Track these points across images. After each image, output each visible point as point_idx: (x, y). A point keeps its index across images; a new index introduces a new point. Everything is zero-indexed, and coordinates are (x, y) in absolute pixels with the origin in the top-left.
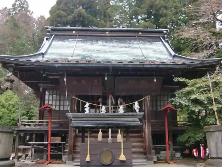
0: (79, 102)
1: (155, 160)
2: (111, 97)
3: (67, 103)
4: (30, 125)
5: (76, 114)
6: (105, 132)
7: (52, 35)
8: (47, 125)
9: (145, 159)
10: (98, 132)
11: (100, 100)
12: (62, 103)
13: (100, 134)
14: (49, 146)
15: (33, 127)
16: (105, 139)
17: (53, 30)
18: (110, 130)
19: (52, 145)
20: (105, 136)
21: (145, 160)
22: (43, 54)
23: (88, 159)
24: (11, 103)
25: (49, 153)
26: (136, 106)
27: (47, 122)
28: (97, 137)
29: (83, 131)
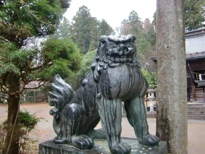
0: (195, 74)
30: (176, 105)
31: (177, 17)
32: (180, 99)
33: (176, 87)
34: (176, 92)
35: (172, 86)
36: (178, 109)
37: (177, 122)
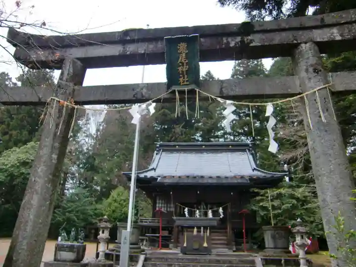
0: (180, 207)
1: (234, 249)
2: (203, 203)
3: (172, 205)
4: (146, 222)
5: (178, 218)
6: (199, 228)
7: (160, 150)
8: (158, 222)
9: (227, 248)
10: (194, 228)
11: (195, 206)
12: (169, 205)
13: (195, 230)
14: (160, 238)
15: (148, 223)
16: (199, 233)
17: (161, 146)
18: (202, 228)
19: (162, 237)
20: (199, 231)
21: (227, 250)
22: (154, 169)
23: (185, 245)
24: (122, 198)
25: (160, 243)
26: (221, 210)
27: (158, 220)
28: (193, 232)
29: (182, 229)
30: (25, 242)
31: (51, 152)
32: (31, 236)
33: (30, 224)
34: (29, 229)
35: (27, 222)
36: (25, 247)
37: (20, 261)
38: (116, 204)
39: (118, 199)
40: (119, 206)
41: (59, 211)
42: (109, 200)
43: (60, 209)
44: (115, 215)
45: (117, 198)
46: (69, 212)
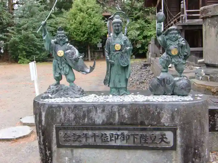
38: (82, 14)
39: (84, 7)
40: (87, 16)
41: (13, 29)
42: (73, 10)
43: (13, 27)
44: (84, 28)
45: (82, 6)
46: (26, 29)
